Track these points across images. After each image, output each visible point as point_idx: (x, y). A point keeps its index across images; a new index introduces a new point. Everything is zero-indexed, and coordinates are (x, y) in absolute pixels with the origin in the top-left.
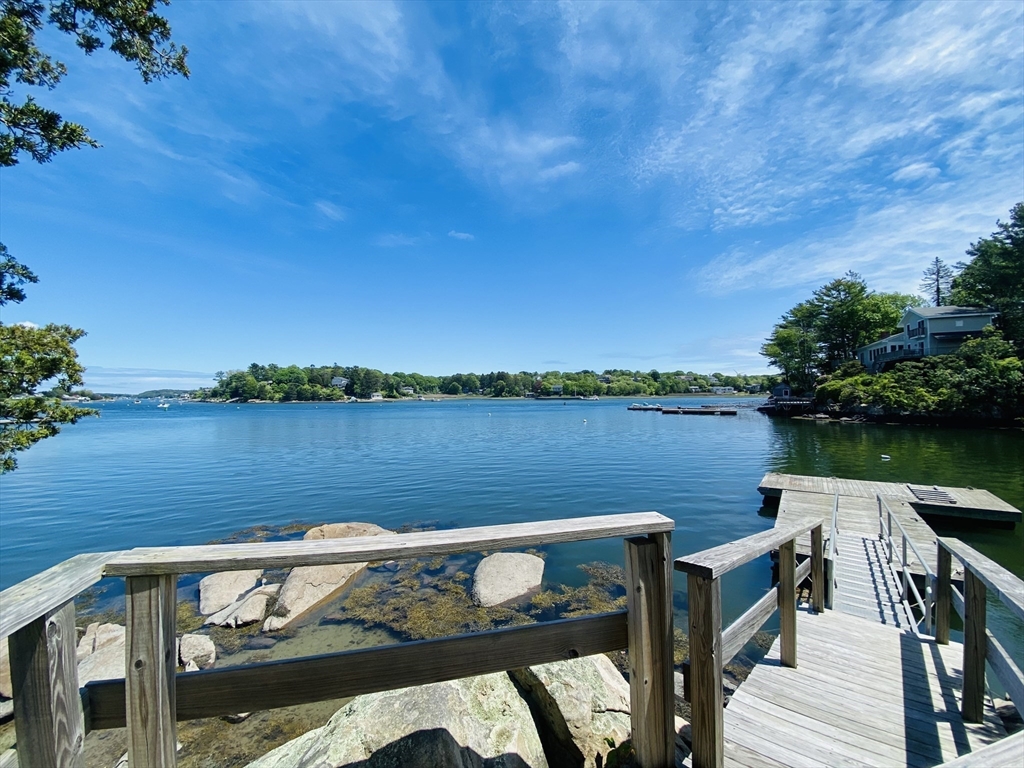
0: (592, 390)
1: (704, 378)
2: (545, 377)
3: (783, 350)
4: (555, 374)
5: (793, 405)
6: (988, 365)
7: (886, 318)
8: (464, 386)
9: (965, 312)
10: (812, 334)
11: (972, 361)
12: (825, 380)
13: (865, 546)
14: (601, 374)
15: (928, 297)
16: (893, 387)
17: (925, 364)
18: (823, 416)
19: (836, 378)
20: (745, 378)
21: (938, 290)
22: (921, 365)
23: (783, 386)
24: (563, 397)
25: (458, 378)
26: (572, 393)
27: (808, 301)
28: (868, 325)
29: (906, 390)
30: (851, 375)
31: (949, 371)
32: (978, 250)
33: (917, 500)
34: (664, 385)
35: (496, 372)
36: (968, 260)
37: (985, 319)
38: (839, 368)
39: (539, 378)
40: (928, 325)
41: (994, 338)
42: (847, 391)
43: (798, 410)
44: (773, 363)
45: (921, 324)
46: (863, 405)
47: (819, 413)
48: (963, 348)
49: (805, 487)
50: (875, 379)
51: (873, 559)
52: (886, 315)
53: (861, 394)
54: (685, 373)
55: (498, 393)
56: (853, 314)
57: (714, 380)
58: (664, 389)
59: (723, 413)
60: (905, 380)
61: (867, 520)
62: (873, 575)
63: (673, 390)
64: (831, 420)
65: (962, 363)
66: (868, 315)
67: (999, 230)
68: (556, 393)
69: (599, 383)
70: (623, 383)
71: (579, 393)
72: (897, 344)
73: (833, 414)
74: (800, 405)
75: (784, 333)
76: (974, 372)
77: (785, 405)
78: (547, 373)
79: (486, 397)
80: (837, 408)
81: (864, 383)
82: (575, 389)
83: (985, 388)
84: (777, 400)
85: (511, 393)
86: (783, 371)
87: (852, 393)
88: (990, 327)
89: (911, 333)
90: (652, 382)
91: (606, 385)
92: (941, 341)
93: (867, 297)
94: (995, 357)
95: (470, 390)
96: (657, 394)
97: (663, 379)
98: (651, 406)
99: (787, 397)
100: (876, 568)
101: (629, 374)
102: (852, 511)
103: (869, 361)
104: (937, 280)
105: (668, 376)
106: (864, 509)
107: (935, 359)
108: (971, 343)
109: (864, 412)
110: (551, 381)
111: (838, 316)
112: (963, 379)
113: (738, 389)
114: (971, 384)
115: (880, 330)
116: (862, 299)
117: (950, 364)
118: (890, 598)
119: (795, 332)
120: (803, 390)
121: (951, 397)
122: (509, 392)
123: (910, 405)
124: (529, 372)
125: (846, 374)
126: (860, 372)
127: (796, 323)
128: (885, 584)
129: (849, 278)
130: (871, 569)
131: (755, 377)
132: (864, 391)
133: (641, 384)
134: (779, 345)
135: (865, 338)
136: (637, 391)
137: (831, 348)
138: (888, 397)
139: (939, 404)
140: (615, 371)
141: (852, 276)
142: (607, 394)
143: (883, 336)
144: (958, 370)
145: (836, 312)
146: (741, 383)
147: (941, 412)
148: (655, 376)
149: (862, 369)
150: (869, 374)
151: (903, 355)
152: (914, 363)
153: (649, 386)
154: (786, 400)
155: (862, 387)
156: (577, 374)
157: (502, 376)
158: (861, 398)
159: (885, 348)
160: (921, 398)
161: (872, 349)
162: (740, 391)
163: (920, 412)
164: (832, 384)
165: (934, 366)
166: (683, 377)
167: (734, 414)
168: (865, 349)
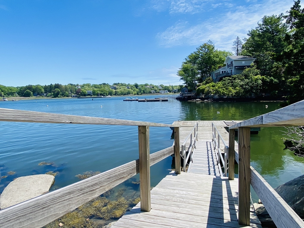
0: (108, 93)
1: (157, 87)
2: (83, 86)
3: (185, 73)
4: (88, 85)
5: (189, 96)
6: (252, 78)
7: (221, 60)
8: (34, 92)
9: (246, 58)
10: (196, 66)
11: (246, 76)
12: (199, 85)
13: (207, 144)
14: (111, 85)
15: (234, 52)
16: (222, 87)
17: (232, 78)
18: (199, 100)
19: (204, 84)
20: (172, 87)
21: (238, 50)
22: (231, 78)
23: (185, 88)
24: (93, 96)
25: (30, 88)
26: (97, 95)
27: (194, 52)
28: (215, 63)
29: (226, 88)
30: (208, 83)
31: (239, 80)
32: (251, 34)
33: (227, 126)
34: (140, 90)
35: (54, 84)
36: (248, 37)
37: (251, 61)
38: (205, 81)
39: (79, 87)
40: (234, 63)
41: (254, 68)
42: (207, 89)
43: (190, 98)
44: (182, 79)
45: (232, 62)
46: (212, 95)
47: (197, 99)
48: (244, 72)
49: (188, 125)
50: (216, 84)
51: (209, 149)
52: (220, 59)
53: (211, 90)
54: (149, 84)
55: (56, 95)
56: (210, 58)
57: (160, 88)
58: (140, 92)
59: (163, 101)
60: (226, 84)
61: (209, 135)
62: (208, 155)
63: (144, 93)
64: (201, 101)
65: (243, 77)
66: (215, 59)
67: (258, 26)
68: (89, 95)
69: (111, 89)
70: (122, 89)
71: (101, 95)
72: (224, 70)
73: (202, 99)
74: (191, 96)
75: (186, 65)
76: (247, 80)
77: (185, 96)
78: (84, 85)
79: (48, 98)
80: (203, 96)
81: (213, 86)
82: (99, 92)
83: (250, 87)
84: (183, 94)
85: (64, 95)
86: (185, 82)
87: (208, 90)
88: (253, 64)
89: (228, 66)
90: (135, 89)
91: (114, 91)
92: (238, 69)
93: (215, 51)
94: (254, 75)
95: (38, 94)
96: (137, 94)
97: (140, 87)
98: (134, 99)
99: (186, 93)
100: (210, 152)
101: (125, 85)
102: (204, 132)
103: (215, 78)
104: (238, 46)
105: (142, 86)
106: (208, 131)
107: (235, 76)
108: (247, 70)
109: (212, 98)
110: (86, 89)
111: (205, 59)
112: (243, 83)
113: (170, 91)
114: (246, 85)
115: (218, 65)
116: (213, 52)
117: (240, 78)
118: (213, 163)
119: (190, 65)
120: (192, 90)
121: (240, 90)
122: (62, 95)
123: (226, 94)
124: (73, 84)
125: (207, 83)
126: (211, 82)
127: (190, 62)
128: (212, 158)
129: (209, 43)
130: (208, 153)
131: (176, 86)
132: (212, 89)
133: (130, 90)
134: (184, 71)
135: (214, 68)
136: (129, 93)
137: (202, 73)
138: (220, 91)
139: (236, 93)
140: (118, 83)
141: (210, 42)
142: (115, 95)
143: (220, 67)
144: (242, 80)
145: (204, 57)
146: (171, 89)
147: (237, 96)
148: (136, 86)
149: (212, 81)
150: (214, 82)
151: (225, 75)
152: (229, 78)
153: (134, 90)
154: (186, 94)
155: (212, 88)
156: (100, 85)
157: (57, 86)
158: (211, 92)
159: (220, 72)
160: (230, 91)
161: (216, 73)
162: (170, 92)
163: (230, 96)
164: (202, 87)
165: (235, 79)
166: (148, 86)
167: (167, 101)
168: (214, 73)
